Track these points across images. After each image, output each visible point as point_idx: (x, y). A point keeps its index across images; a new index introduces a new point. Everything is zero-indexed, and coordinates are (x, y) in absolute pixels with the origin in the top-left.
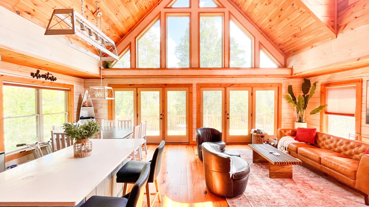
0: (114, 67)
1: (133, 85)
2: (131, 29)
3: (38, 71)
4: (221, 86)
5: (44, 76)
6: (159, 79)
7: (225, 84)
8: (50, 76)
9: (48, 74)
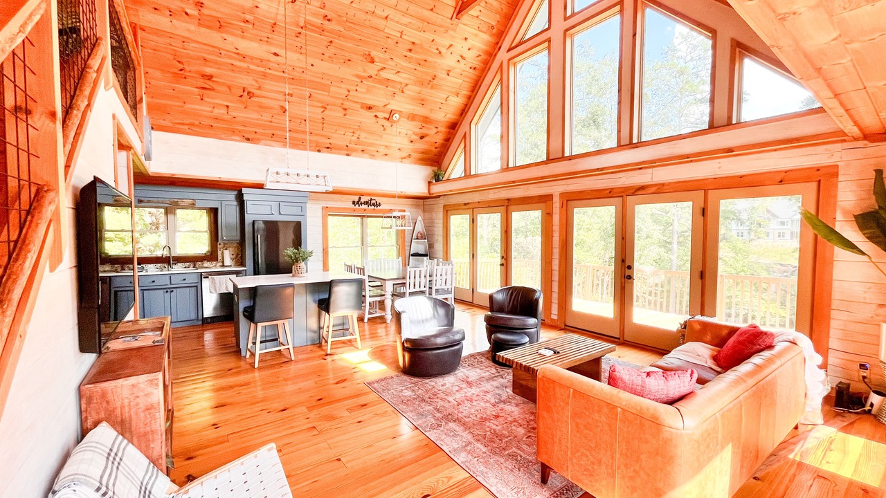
0: (452, 177)
1: (468, 203)
2: (463, 110)
3: (360, 198)
4: (610, 195)
5: (366, 203)
6: (500, 189)
7: (621, 188)
8: (372, 202)
9: (371, 200)
